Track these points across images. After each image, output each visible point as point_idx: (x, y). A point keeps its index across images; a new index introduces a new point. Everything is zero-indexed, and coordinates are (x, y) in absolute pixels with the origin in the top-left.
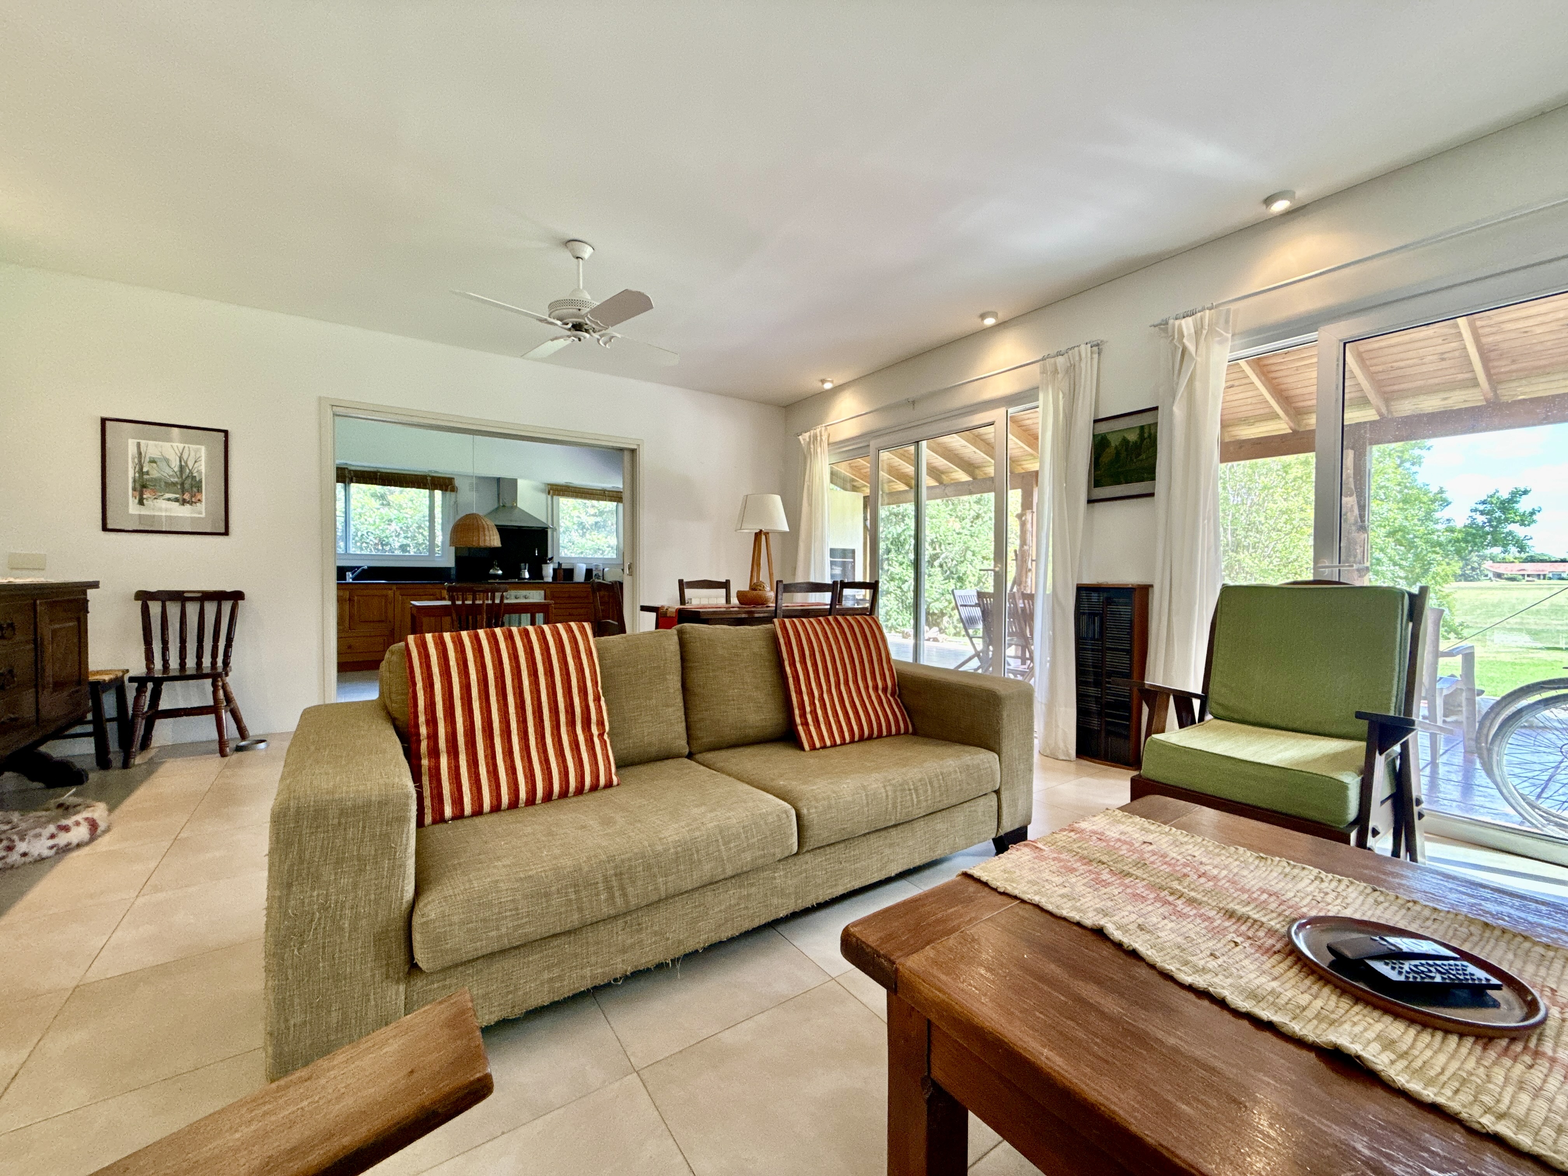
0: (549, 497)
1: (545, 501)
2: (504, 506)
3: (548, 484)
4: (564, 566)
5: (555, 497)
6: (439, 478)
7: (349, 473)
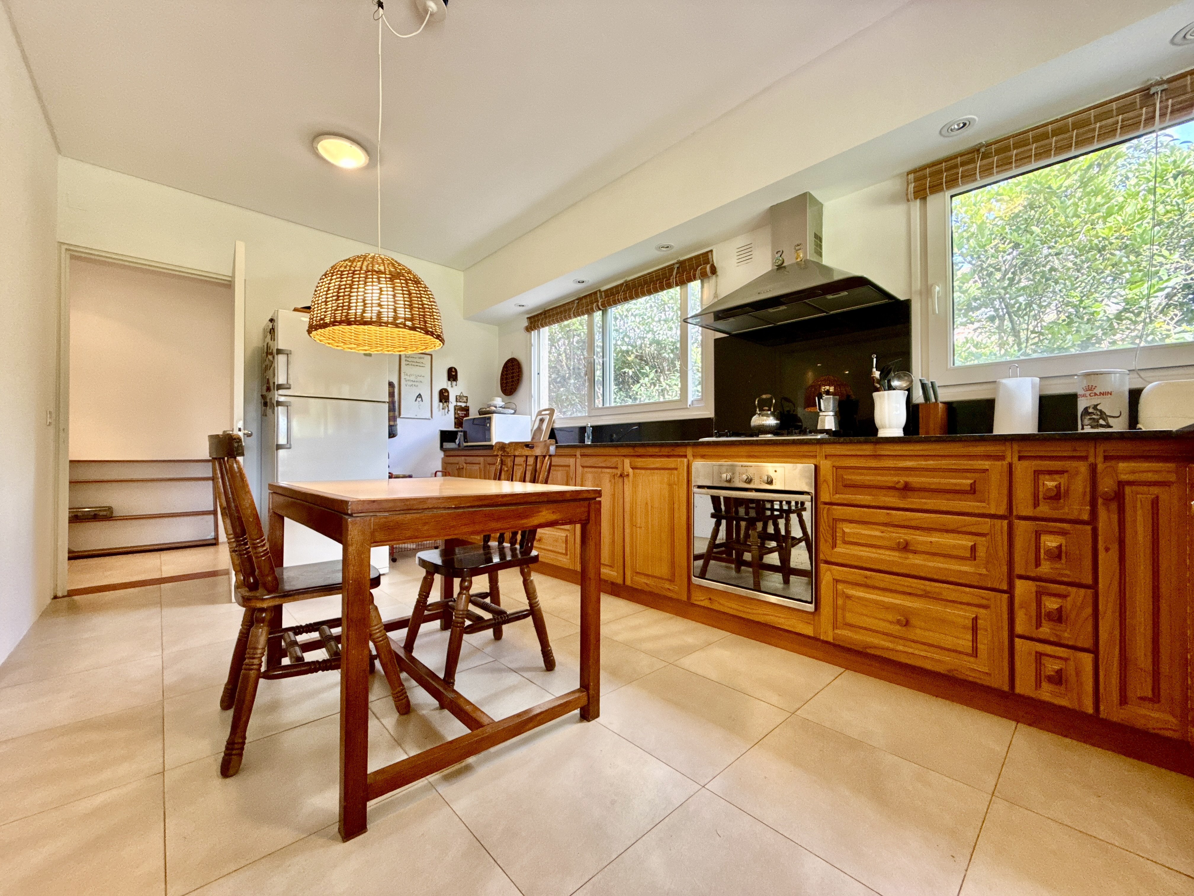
0: (916, 205)
2: (779, 268)
6: (690, 259)
7: (601, 296)
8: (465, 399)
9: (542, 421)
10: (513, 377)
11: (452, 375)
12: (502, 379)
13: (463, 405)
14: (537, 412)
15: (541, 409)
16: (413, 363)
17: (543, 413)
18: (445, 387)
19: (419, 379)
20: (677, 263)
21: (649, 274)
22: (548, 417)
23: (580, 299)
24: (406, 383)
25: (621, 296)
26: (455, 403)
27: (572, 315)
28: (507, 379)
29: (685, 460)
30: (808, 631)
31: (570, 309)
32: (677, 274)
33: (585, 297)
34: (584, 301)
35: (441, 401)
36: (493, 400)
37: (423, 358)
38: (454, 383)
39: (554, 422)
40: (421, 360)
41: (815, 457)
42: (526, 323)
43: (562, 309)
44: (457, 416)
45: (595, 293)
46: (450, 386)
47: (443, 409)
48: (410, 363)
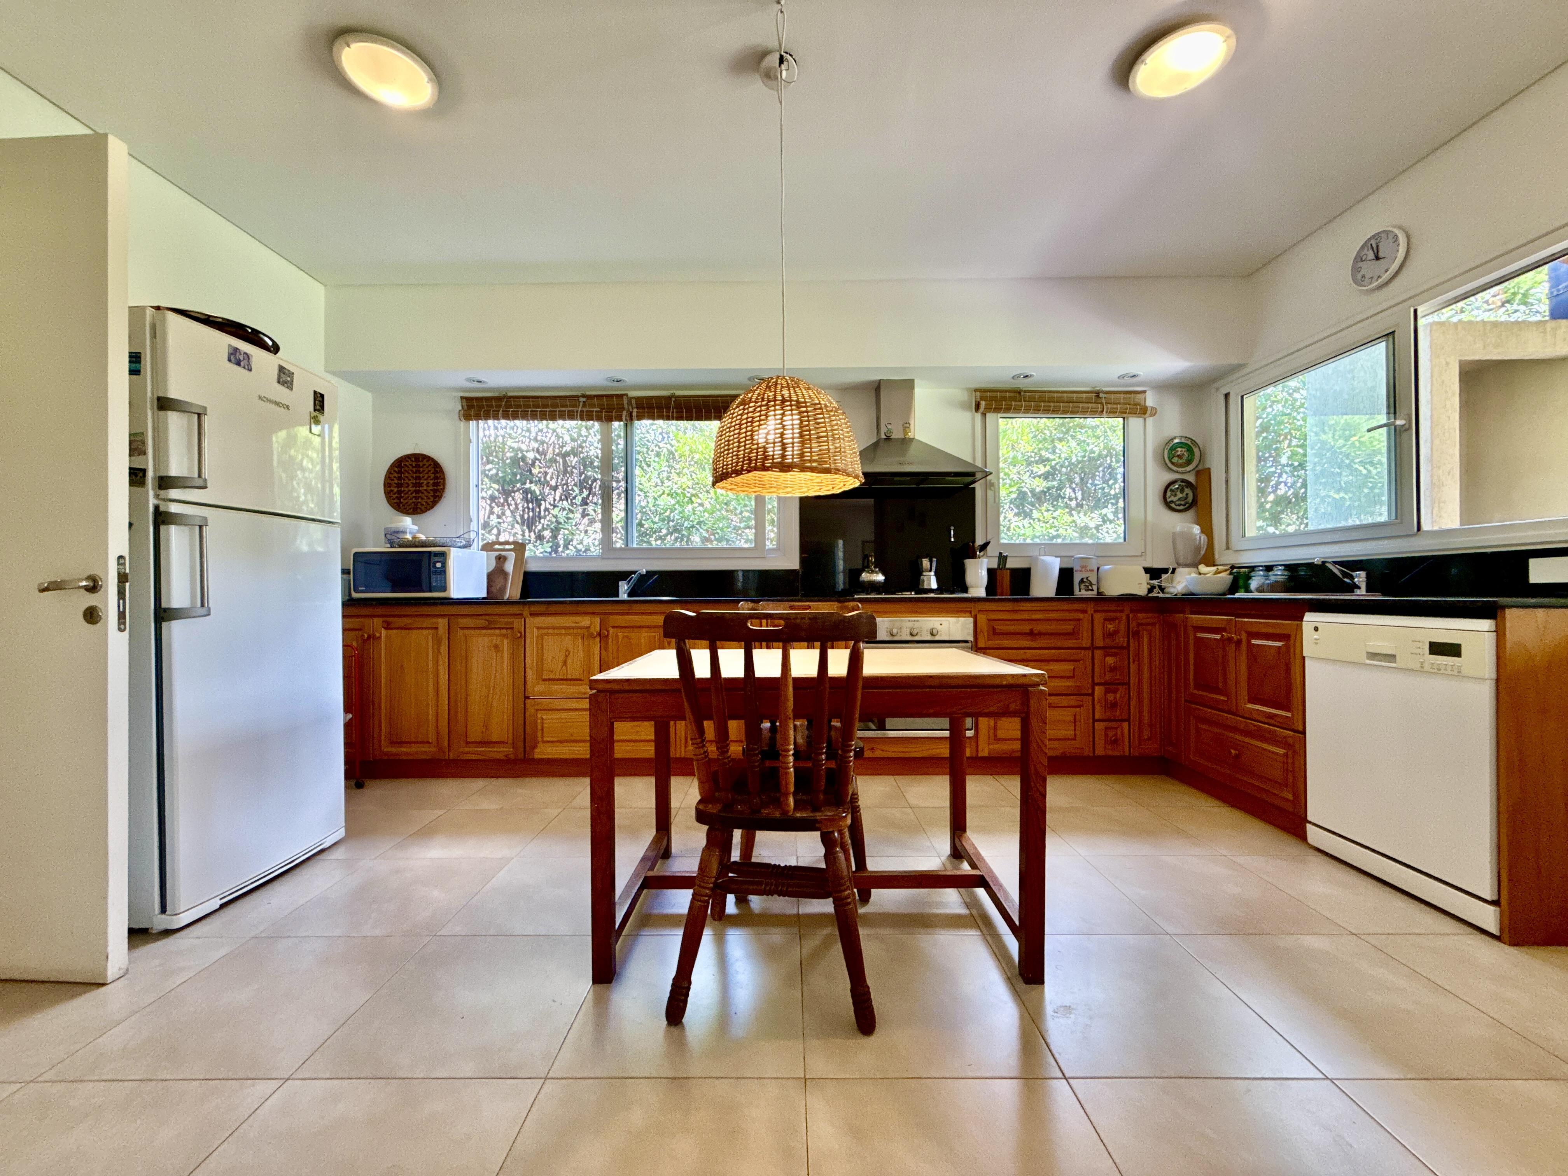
0: (978, 416)
1: (968, 426)
2: (888, 439)
3: (976, 390)
4: (1010, 564)
5: (989, 416)
7: (629, 403)
10: (418, 485)
12: (387, 485)
23: (588, 397)
25: (673, 412)
27: (577, 417)
33: (599, 396)
34: (596, 401)
36: (400, 521)
41: (972, 612)
42: (455, 405)
43: (549, 402)
45: (618, 396)
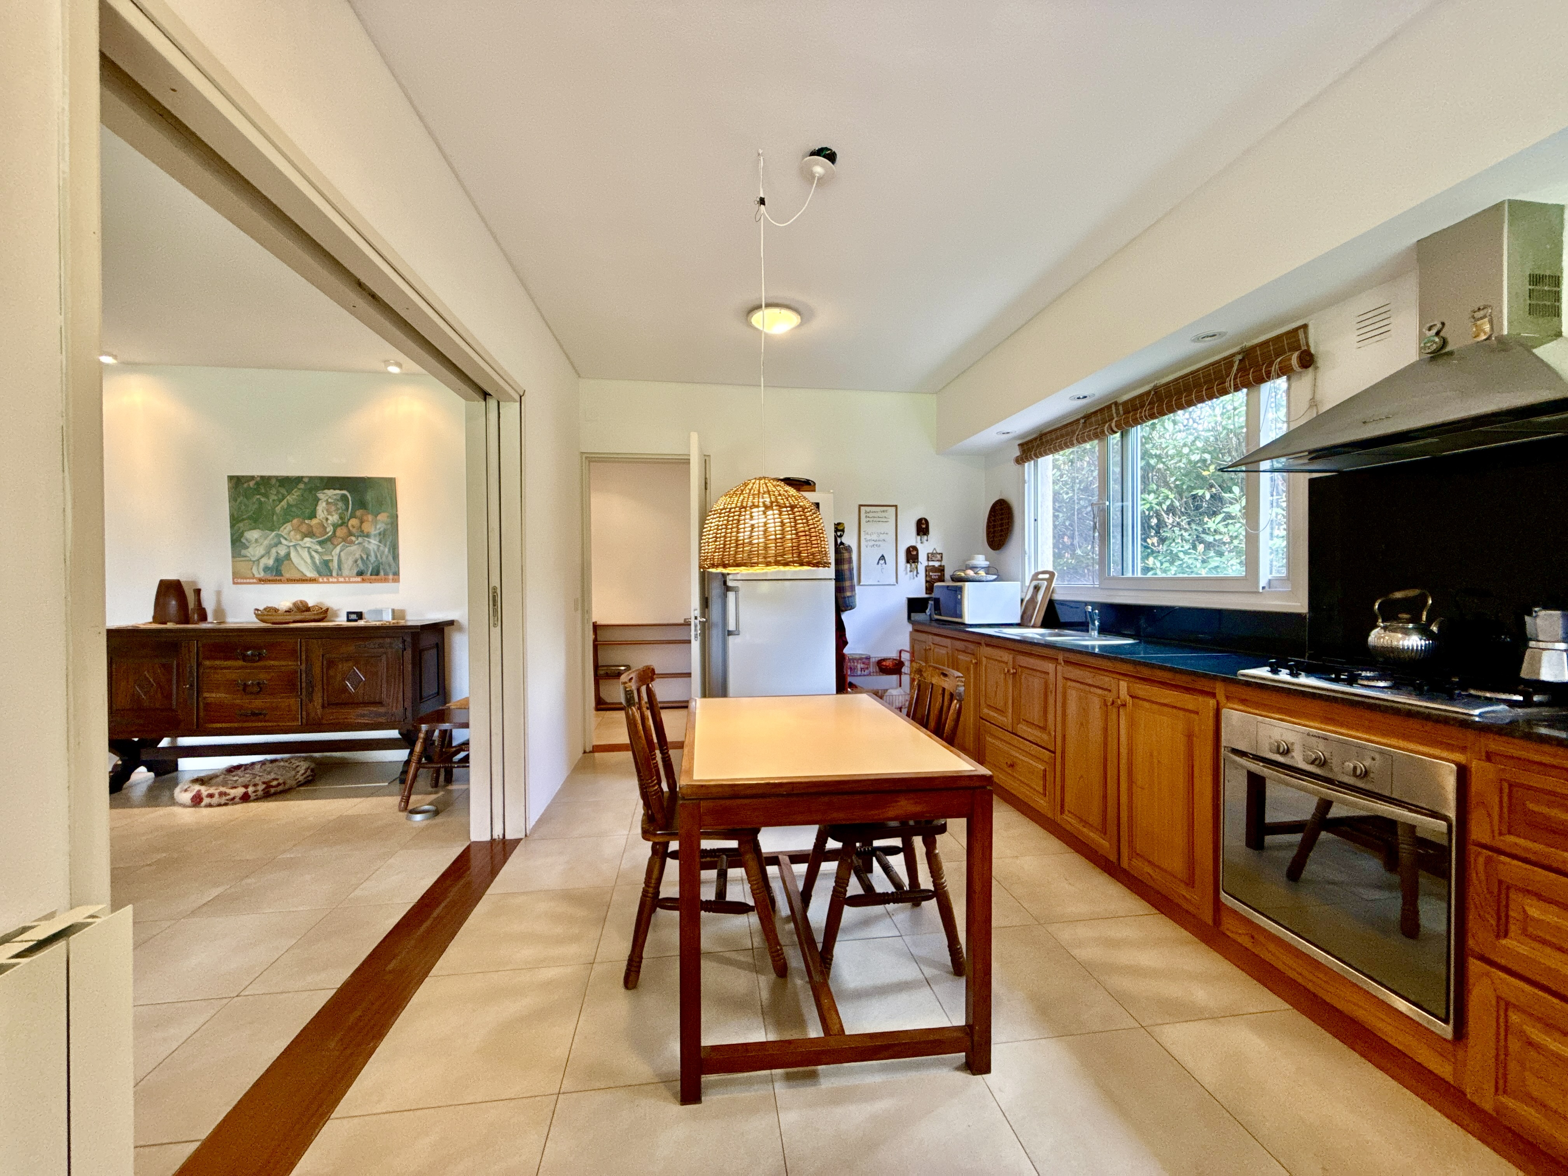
6: (1265, 343)
7: (1117, 409)
8: (939, 557)
9: (1037, 588)
10: (1002, 525)
11: (922, 528)
12: (988, 527)
13: (937, 564)
14: (1033, 572)
15: (1040, 570)
16: (875, 519)
17: (1041, 576)
18: (914, 544)
19: (882, 537)
20: (1239, 353)
21: (1192, 373)
22: (1046, 583)
23: (1087, 417)
24: (866, 543)
25: (1146, 411)
26: (925, 563)
27: (1075, 442)
28: (994, 526)
29: (1212, 702)
30: (1443, 1069)
31: (1073, 432)
32: (1238, 370)
33: (1095, 413)
34: (1093, 419)
35: (908, 562)
36: (973, 559)
37: (886, 511)
38: (925, 537)
39: (1053, 592)
40: (883, 514)
41: (1463, 749)
42: (1017, 452)
43: (1064, 431)
44: (928, 579)
45: (1109, 407)
46: (919, 541)
47: (911, 571)
48: (871, 519)
